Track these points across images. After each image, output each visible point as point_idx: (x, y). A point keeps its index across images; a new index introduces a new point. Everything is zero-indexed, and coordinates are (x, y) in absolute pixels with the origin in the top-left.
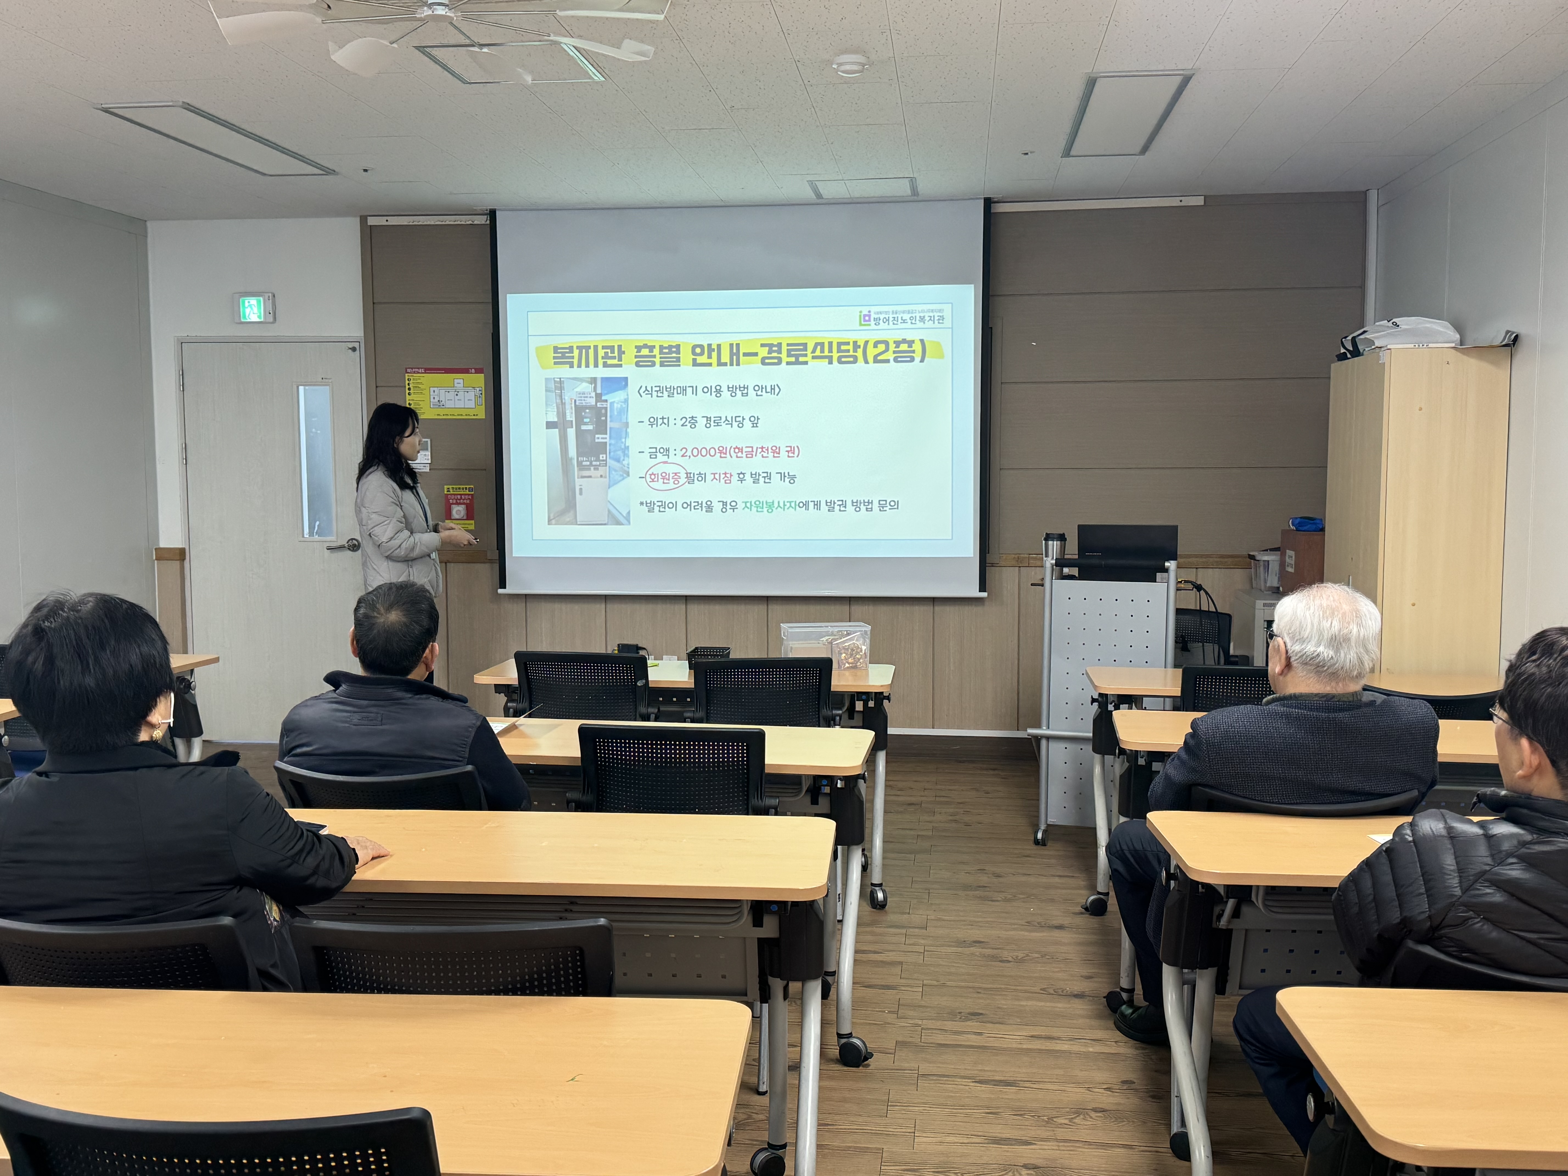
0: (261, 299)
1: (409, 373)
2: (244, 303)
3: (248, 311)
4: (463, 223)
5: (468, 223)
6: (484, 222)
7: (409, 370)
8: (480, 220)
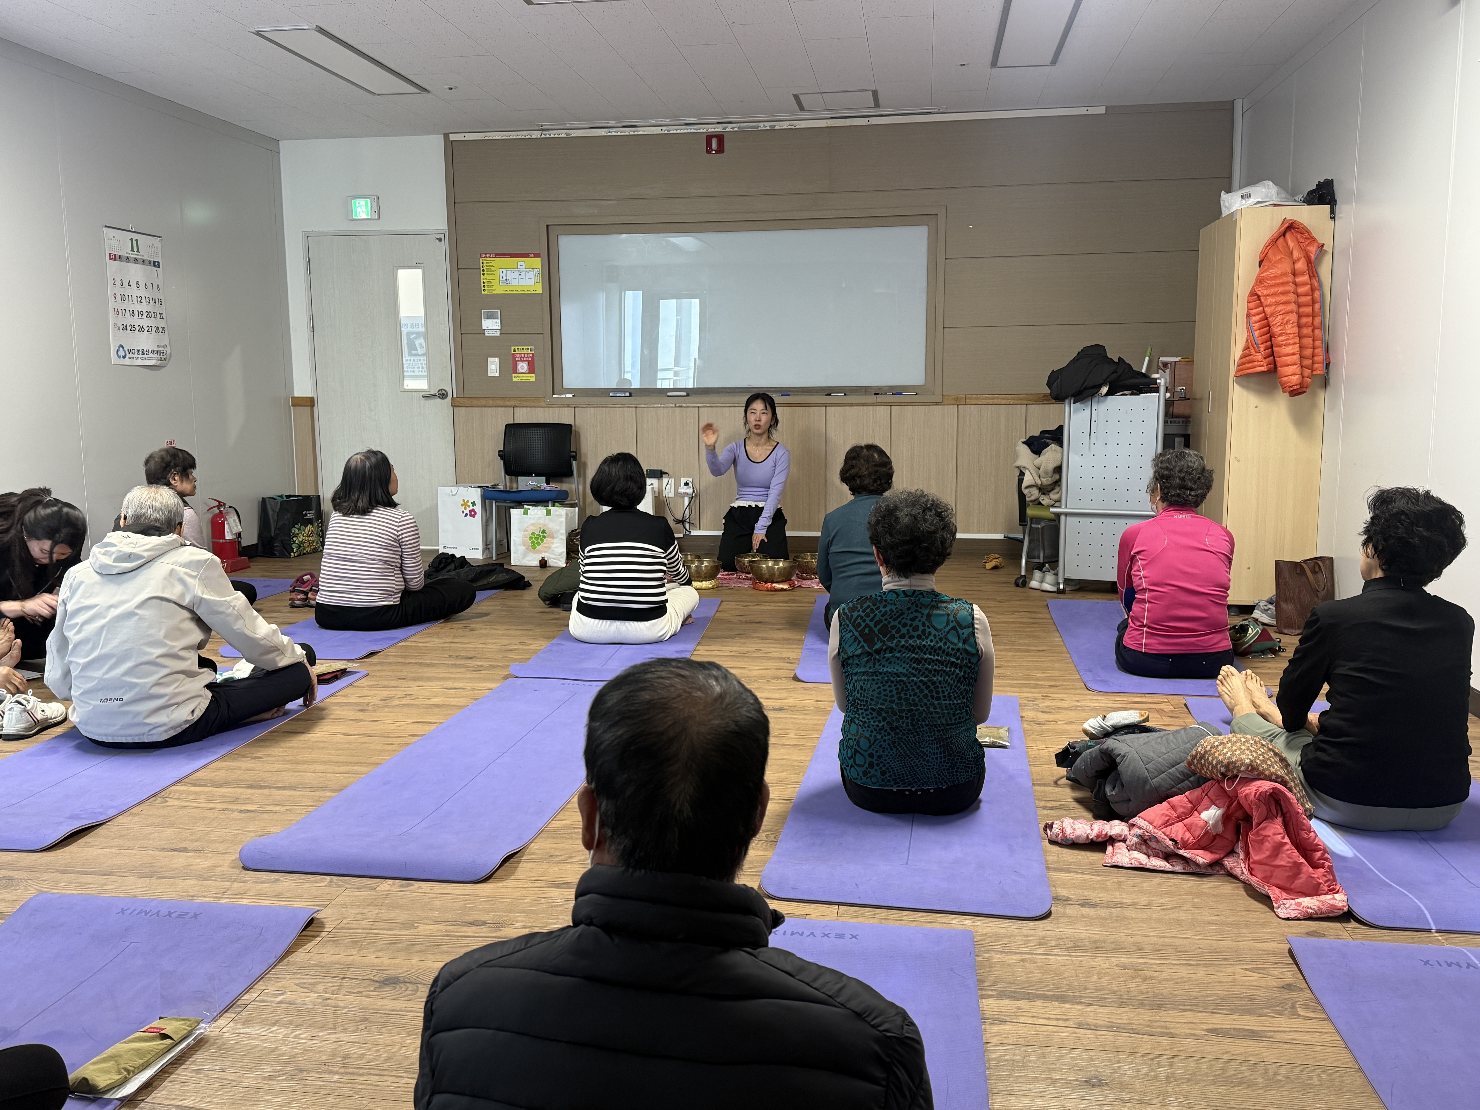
0: (369, 200)
1: (483, 258)
2: (355, 204)
3: (358, 210)
4: (523, 137)
5: (527, 137)
6: (539, 136)
7: (483, 256)
8: (536, 135)
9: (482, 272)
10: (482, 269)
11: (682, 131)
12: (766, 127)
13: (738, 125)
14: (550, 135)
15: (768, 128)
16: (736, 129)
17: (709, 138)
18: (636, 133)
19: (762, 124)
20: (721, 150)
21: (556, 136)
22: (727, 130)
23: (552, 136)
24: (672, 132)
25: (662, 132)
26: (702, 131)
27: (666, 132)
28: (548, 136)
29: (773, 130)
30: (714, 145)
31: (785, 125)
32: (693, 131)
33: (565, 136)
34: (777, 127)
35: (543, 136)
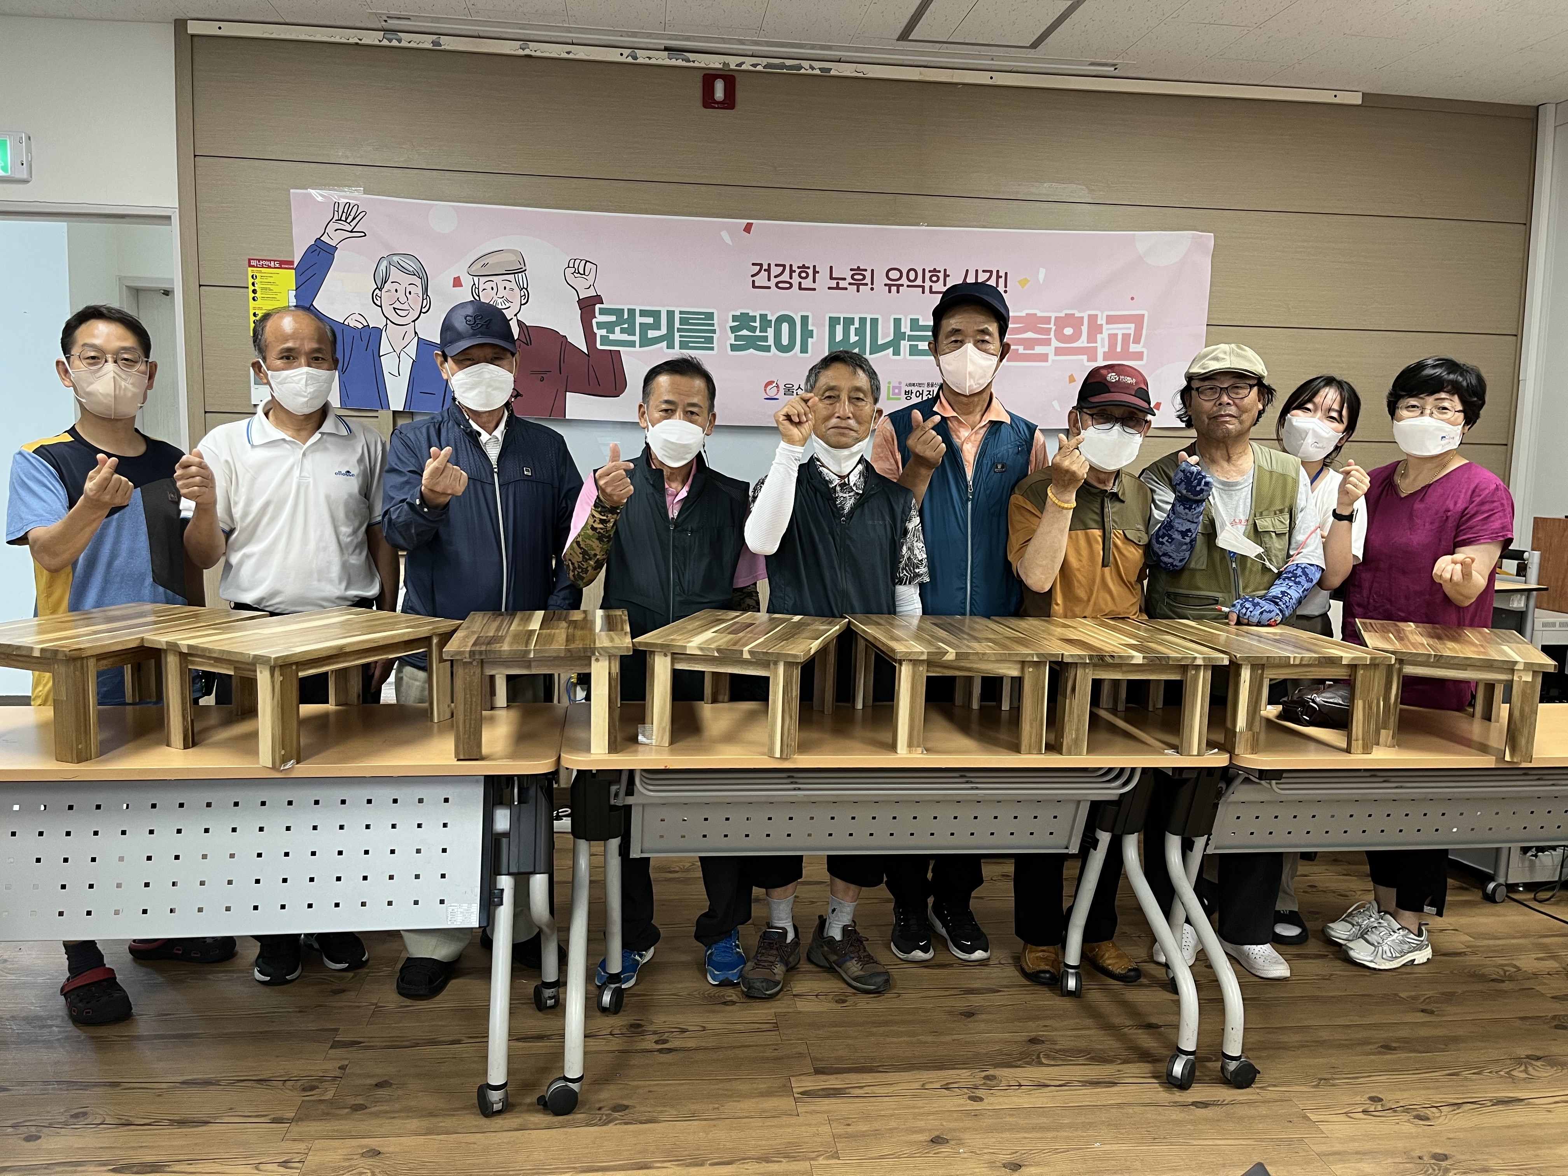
1: (253, 266)
4: (344, 40)
5: (351, 41)
6: (377, 43)
7: (253, 263)
8: (372, 38)
9: (252, 295)
10: (251, 288)
11: (660, 62)
12: (813, 68)
13: (765, 61)
14: (400, 41)
15: (817, 72)
16: (759, 68)
17: (709, 78)
18: (571, 56)
19: (805, 64)
20: (729, 102)
21: (412, 45)
22: (744, 67)
23: (404, 44)
24: (639, 61)
25: (623, 59)
26: (696, 64)
27: (630, 60)
28: (395, 43)
29: (825, 77)
30: (719, 93)
31: (847, 70)
32: (680, 63)
33: (430, 46)
34: (832, 73)
35: (385, 42)
